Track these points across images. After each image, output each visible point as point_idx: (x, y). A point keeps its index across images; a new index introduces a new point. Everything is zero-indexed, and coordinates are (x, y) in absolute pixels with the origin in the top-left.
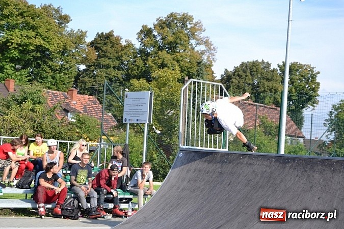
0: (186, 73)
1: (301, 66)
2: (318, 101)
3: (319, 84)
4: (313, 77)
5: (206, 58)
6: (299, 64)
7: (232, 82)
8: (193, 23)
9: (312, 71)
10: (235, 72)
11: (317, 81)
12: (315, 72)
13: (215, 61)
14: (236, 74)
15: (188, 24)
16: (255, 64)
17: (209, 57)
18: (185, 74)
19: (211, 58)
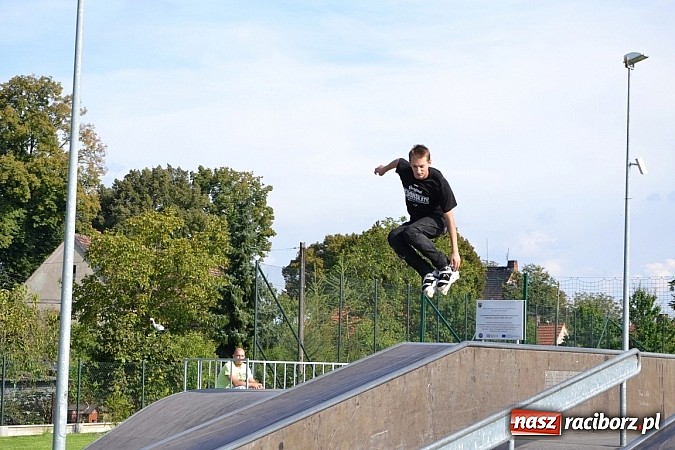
0: (55, 198)
1: (234, 176)
2: (270, 244)
3: (270, 211)
4: (260, 197)
6: (232, 171)
7: (119, 212)
8: (60, 98)
9: (256, 185)
11: (267, 205)
12: (262, 187)
14: (123, 194)
15: (49, 100)
16: (156, 174)
17: (91, 165)
18: (52, 200)
19: (95, 166)
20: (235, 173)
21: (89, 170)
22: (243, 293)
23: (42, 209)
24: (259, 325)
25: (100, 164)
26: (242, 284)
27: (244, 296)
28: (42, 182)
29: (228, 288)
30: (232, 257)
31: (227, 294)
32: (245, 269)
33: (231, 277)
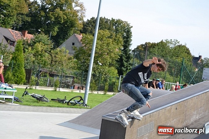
1: (122, 22)
3: (131, 33)
4: (129, 29)
5: (80, 14)
9: (128, 25)
10: (88, 23)
11: (131, 31)
13: (85, 17)
14: (90, 24)
17: (82, 14)
19: (83, 15)
20: (122, 21)
21: (81, 16)
22: (126, 57)
23: (66, 26)
24: (129, 67)
25: (84, 14)
26: (126, 54)
27: (126, 58)
28: (67, 18)
29: (122, 55)
30: (124, 46)
31: (121, 56)
32: (127, 50)
33: (123, 52)
